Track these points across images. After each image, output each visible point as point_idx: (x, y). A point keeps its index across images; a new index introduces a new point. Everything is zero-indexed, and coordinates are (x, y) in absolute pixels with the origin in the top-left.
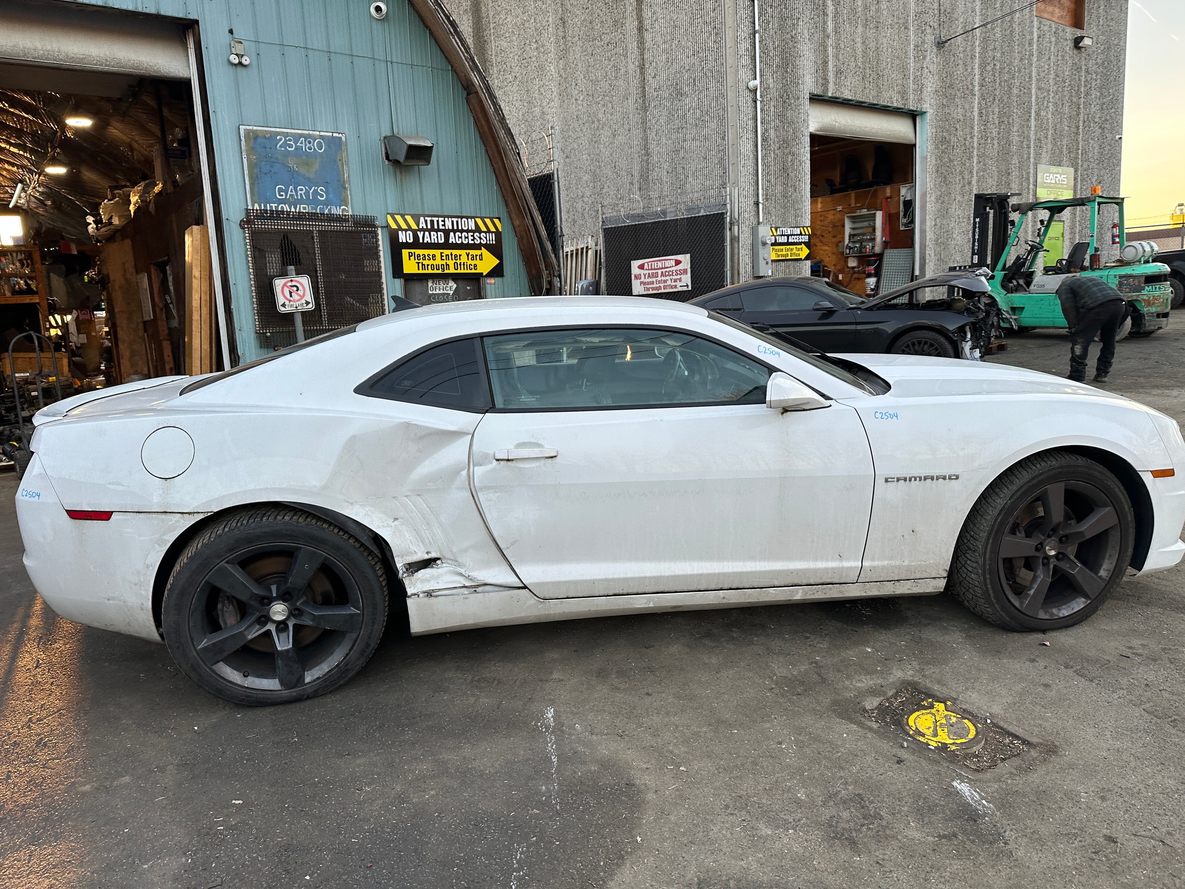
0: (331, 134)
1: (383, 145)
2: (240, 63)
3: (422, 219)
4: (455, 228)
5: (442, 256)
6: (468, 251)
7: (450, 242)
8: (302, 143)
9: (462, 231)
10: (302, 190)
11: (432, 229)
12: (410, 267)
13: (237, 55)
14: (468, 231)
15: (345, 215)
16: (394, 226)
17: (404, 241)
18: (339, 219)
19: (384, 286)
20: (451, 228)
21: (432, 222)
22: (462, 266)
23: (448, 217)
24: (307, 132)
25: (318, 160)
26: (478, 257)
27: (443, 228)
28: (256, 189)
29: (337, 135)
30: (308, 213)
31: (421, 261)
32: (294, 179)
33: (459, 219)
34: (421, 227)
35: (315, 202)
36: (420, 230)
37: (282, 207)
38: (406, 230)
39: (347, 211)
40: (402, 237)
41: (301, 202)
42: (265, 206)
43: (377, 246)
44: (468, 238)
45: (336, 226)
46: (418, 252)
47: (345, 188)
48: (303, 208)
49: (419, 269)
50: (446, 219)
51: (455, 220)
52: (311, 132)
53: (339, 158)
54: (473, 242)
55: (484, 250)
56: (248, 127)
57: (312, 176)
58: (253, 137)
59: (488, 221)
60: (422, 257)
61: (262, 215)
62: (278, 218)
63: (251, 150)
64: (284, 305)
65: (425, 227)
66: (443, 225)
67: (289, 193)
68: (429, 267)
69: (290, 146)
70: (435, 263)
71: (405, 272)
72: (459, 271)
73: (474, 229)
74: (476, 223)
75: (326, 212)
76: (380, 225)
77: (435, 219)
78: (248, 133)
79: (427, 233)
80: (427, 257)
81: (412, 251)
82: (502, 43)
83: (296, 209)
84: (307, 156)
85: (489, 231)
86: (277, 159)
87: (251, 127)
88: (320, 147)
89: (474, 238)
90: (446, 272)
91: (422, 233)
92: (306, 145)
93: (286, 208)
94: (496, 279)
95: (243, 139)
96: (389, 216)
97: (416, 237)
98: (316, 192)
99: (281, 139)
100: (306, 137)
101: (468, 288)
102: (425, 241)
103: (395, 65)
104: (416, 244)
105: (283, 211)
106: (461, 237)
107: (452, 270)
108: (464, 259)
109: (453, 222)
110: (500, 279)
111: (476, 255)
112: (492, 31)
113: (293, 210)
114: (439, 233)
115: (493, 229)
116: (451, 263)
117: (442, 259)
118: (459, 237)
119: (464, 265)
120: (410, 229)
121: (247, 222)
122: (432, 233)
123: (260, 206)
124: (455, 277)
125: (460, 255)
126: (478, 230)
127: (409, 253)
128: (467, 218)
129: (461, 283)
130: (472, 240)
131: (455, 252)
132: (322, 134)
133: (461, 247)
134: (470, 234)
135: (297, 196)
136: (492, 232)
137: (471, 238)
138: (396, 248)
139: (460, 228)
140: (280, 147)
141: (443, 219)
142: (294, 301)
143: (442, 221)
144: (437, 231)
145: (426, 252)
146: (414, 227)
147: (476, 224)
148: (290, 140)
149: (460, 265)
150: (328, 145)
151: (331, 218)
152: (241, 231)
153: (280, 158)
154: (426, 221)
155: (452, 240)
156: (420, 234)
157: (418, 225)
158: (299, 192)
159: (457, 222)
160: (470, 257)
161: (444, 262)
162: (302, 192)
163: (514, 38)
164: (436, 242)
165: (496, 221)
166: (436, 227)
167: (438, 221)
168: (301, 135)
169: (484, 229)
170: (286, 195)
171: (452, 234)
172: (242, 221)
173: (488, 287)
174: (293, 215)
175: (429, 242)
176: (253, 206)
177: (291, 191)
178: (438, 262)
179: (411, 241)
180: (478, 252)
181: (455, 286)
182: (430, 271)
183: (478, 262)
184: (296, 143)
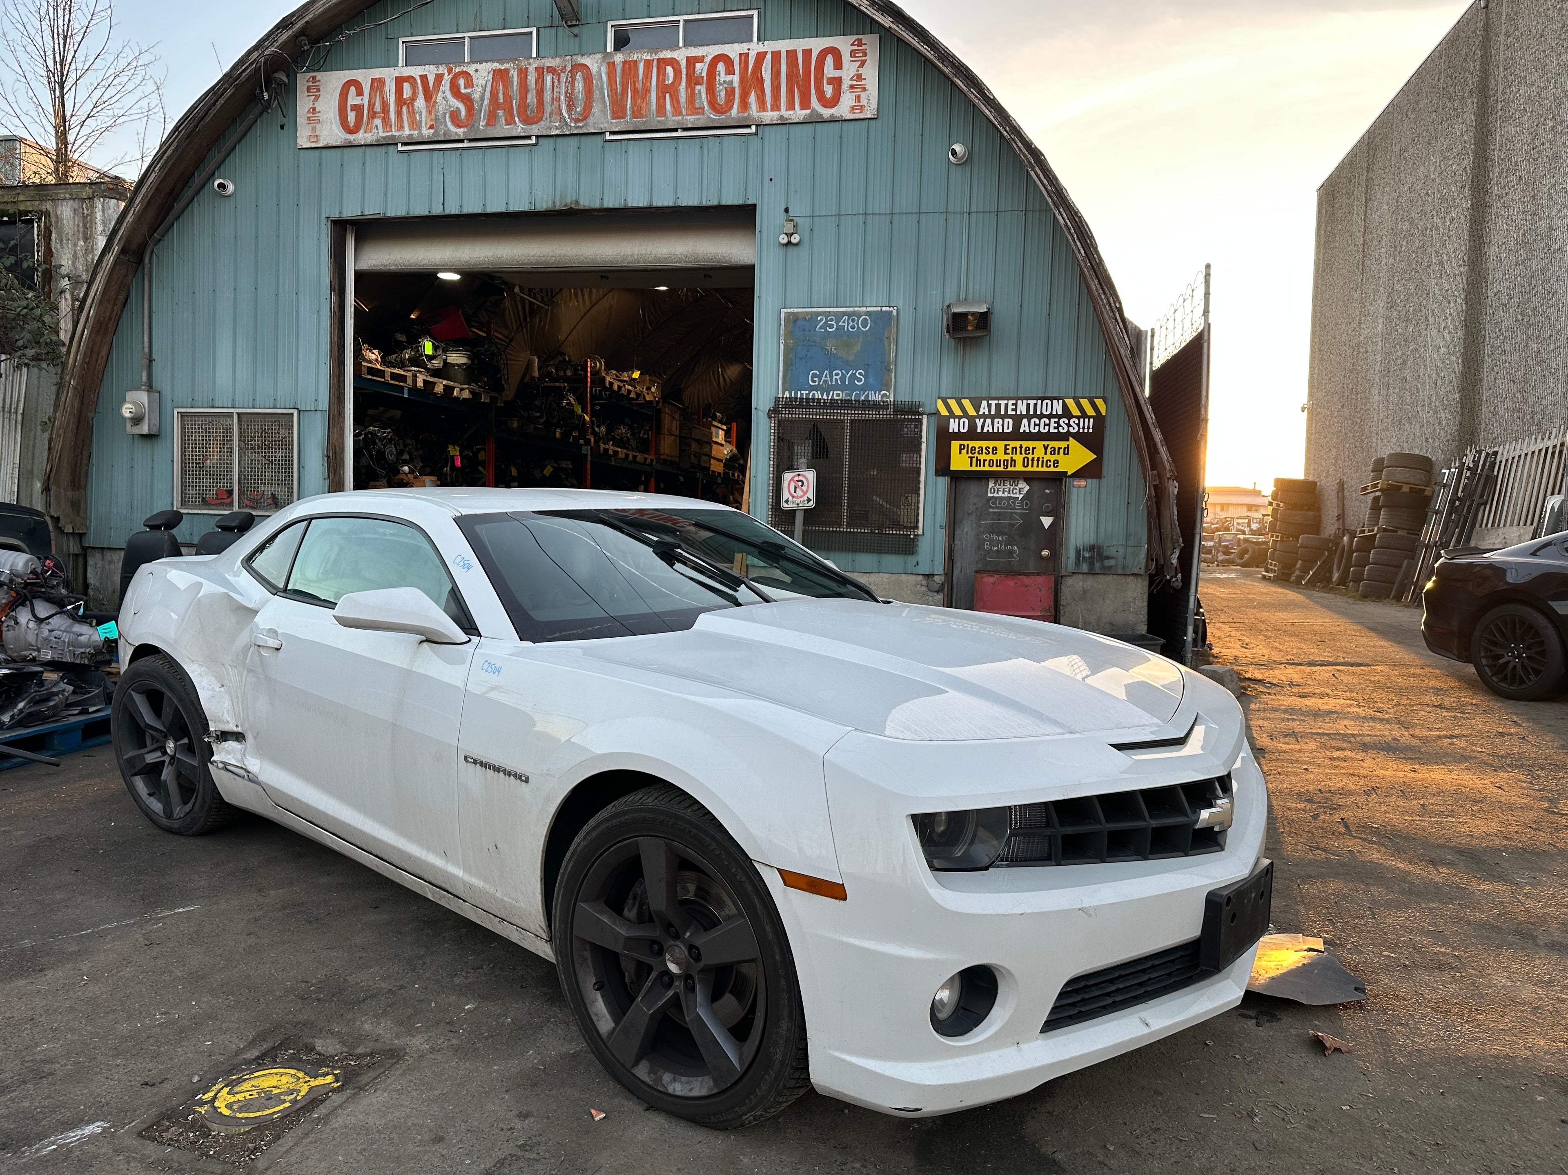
0: (879, 309)
1: (945, 315)
2: (789, 243)
3: (984, 403)
4: (1031, 412)
5: (1006, 449)
6: (1046, 443)
7: (1021, 431)
8: (844, 322)
9: (1041, 416)
10: (837, 375)
11: (998, 415)
12: (959, 462)
13: (786, 234)
14: (1050, 416)
15: (884, 402)
16: (944, 412)
17: (956, 430)
18: (875, 406)
19: (922, 485)
20: (1024, 412)
21: (998, 406)
22: (1035, 463)
23: (1022, 399)
24: (852, 309)
25: (861, 340)
26: (1062, 451)
27: (1014, 413)
28: (789, 376)
29: (887, 309)
30: (841, 400)
31: (976, 455)
32: (830, 363)
33: (1039, 402)
34: (981, 413)
35: (852, 387)
36: (979, 417)
37: (814, 395)
38: (960, 418)
39: (888, 397)
40: (953, 426)
41: (835, 388)
42: (796, 394)
43: (921, 437)
44: (1049, 425)
45: (871, 415)
46: (972, 444)
47: (889, 370)
48: (837, 395)
49: (971, 465)
50: (1019, 402)
51: (1032, 402)
52: (856, 309)
53: (886, 335)
54: (1056, 431)
55: (1072, 441)
56: (789, 310)
57: (851, 358)
58: (793, 320)
59: (1085, 403)
60: (977, 450)
61: (790, 403)
62: (808, 406)
63: (789, 334)
64: (787, 501)
65: (987, 413)
66: (1013, 410)
67: (824, 378)
68: (987, 463)
69: (831, 326)
70: (994, 458)
71: (952, 468)
72: (1029, 469)
73: (1060, 412)
74: (1064, 404)
75: (863, 398)
76: (928, 411)
77: (1003, 403)
78: (789, 316)
79: (989, 421)
80: (984, 451)
81: (965, 443)
82: (1509, 129)
83: (828, 395)
84: (848, 336)
85: (1084, 415)
86: (815, 342)
87: (792, 310)
88: (865, 324)
89: (1059, 426)
90: (1010, 469)
91: (982, 420)
92: (849, 324)
93: (818, 395)
94: (1089, 481)
95: (783, 323)
96: (940, 402)
97: (972, 426)
98: (853, 376)
99: (821, 320)
100: (849, 314)
101: (1047, 491)
102: (985, 431)
103: (973, 216)
104: (972, 434)
105: (814, 399)
106: (1039, 425)
107: (1019, 467)
108: (1039, 452)
109: (1028, 405)
110: (1095, 481)
111: (1059, 448)
112: (1499, 113)
113: (825, 397)
114: (1006, 420)
115: (1090, 412)
116: (1019, 458)
117: (1006, 453)
118: (1035, 425)
119: (1038, 460)
120: (965, 414)
121: (774, 412)
122: (996, 420)
123: (790, 394)
124: (1029, 477)
125: (1034, 448)
126: (1067, 413)
127: (961, 445)
128: (1052, 399)
129: (1036, 485)
130: (1055, 428)
131: (1025, 444)
132: (869, 309)
133: (1039, 436)
134: (1053, 420)
135: (832, 382)
136: (1089, 417)
137: (1053, 425)
138: (944, 438)
139: (1039, 412)
140: (820, 328)
141: (1014, 402)
142: (797, 497)
143: (1013, 404)
144: (1003, 417)
145: (984, 444)
146: (972, 412)
147: (1065, 407)
148: (831, 320)
149: (1033, 460)
150: (875, 322)
151: (867, 405)
152: (768, 420)
153: (818, 340)
154: (989, 406)
155: (1024, 427)
156: (979, 423)
157: (977, 410)
158: (835, 377)
159: (1035, 405)
160: (1049, 450)
161: (1008, 457)
162: (838, 377)
163: (1526, 118)
164: (1000, 431)
165: (1099, 403)
166: (1003, 412)
167: (1006, 405)
168: (844, 314)
169: (1076, 412)
170: (820, 381)
171: (1025, 421)
172: (770, 410)
173: (1074, 491)
174: (824, 403)
175: (991, 431)
176: (783, 394)
177: (826, 376)
178: (1001, 456)
179: (966, 430)
180: (1063, 444)
181: (1028, 488)
182: (987, 468)
183: (1061, 457)
184: (837, 323)
